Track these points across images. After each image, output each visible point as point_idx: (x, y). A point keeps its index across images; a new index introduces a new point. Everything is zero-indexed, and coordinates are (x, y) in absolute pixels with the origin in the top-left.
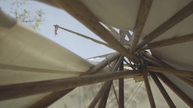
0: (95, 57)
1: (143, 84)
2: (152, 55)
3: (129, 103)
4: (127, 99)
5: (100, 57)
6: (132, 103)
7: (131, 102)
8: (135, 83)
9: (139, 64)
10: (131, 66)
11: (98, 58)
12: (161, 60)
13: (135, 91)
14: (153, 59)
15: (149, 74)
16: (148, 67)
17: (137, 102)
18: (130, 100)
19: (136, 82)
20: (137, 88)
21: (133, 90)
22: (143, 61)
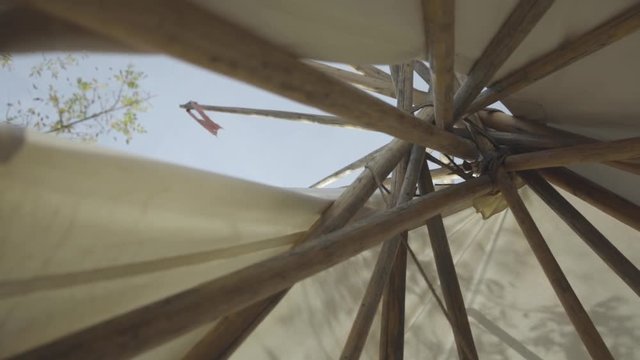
0: (336, 174)
1: (507, 217)
2: (515, 116)
3: (477, 292)
4: (469, 280)
5: (352, 167)
6: (489, 287)
7: (483, 287)
8: (482, 221)
9: (481, 158)
10: (456, 170)
11: (348, 172)
12: (549, 124)
13: (488, 248)
14: (519, 130)
15: (519, 180)
16: (510, 159)
17: (504, 280)
18: (480, 282)
19: (485, 218)
20: (493, 237)
21: (480, 247)
22: (489, 145)
